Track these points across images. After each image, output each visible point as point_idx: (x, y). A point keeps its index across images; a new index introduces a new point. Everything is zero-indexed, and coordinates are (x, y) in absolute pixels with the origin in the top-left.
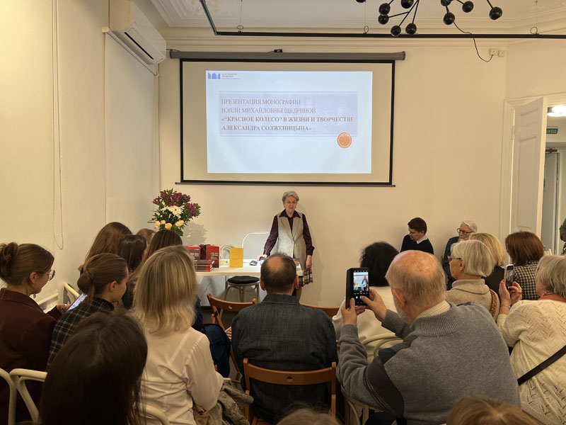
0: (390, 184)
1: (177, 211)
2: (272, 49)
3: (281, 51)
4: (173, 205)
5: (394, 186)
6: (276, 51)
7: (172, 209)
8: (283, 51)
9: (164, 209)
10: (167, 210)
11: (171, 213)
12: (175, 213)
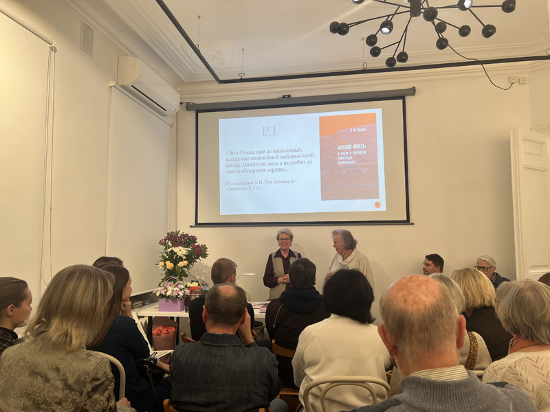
0: (407, 222)
1: (181, 251)
2: (280, 95)
3: (289, 96)
4: (178, 246)
5: (413, 224)
6: (284, 97)
7: (176, 250)
8: (292, 96)
9: (170, 250)
10: (172, 251)
11: (175, 253)
12: (179, 254)
